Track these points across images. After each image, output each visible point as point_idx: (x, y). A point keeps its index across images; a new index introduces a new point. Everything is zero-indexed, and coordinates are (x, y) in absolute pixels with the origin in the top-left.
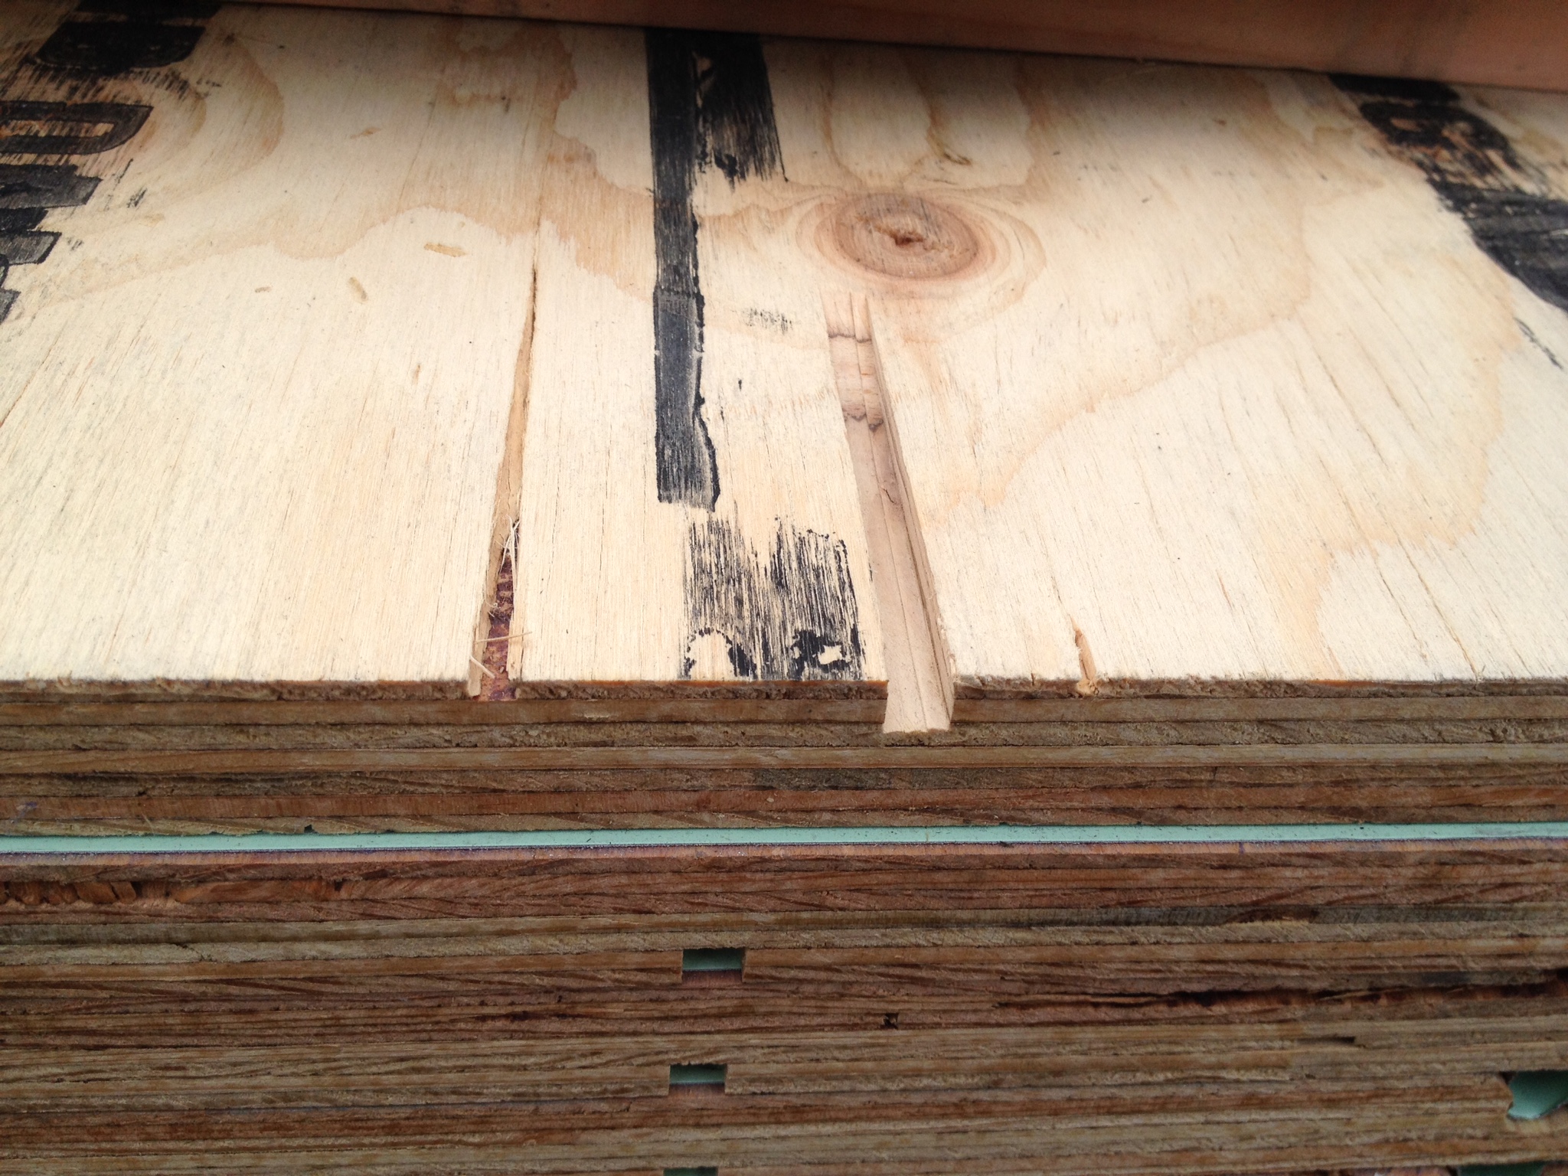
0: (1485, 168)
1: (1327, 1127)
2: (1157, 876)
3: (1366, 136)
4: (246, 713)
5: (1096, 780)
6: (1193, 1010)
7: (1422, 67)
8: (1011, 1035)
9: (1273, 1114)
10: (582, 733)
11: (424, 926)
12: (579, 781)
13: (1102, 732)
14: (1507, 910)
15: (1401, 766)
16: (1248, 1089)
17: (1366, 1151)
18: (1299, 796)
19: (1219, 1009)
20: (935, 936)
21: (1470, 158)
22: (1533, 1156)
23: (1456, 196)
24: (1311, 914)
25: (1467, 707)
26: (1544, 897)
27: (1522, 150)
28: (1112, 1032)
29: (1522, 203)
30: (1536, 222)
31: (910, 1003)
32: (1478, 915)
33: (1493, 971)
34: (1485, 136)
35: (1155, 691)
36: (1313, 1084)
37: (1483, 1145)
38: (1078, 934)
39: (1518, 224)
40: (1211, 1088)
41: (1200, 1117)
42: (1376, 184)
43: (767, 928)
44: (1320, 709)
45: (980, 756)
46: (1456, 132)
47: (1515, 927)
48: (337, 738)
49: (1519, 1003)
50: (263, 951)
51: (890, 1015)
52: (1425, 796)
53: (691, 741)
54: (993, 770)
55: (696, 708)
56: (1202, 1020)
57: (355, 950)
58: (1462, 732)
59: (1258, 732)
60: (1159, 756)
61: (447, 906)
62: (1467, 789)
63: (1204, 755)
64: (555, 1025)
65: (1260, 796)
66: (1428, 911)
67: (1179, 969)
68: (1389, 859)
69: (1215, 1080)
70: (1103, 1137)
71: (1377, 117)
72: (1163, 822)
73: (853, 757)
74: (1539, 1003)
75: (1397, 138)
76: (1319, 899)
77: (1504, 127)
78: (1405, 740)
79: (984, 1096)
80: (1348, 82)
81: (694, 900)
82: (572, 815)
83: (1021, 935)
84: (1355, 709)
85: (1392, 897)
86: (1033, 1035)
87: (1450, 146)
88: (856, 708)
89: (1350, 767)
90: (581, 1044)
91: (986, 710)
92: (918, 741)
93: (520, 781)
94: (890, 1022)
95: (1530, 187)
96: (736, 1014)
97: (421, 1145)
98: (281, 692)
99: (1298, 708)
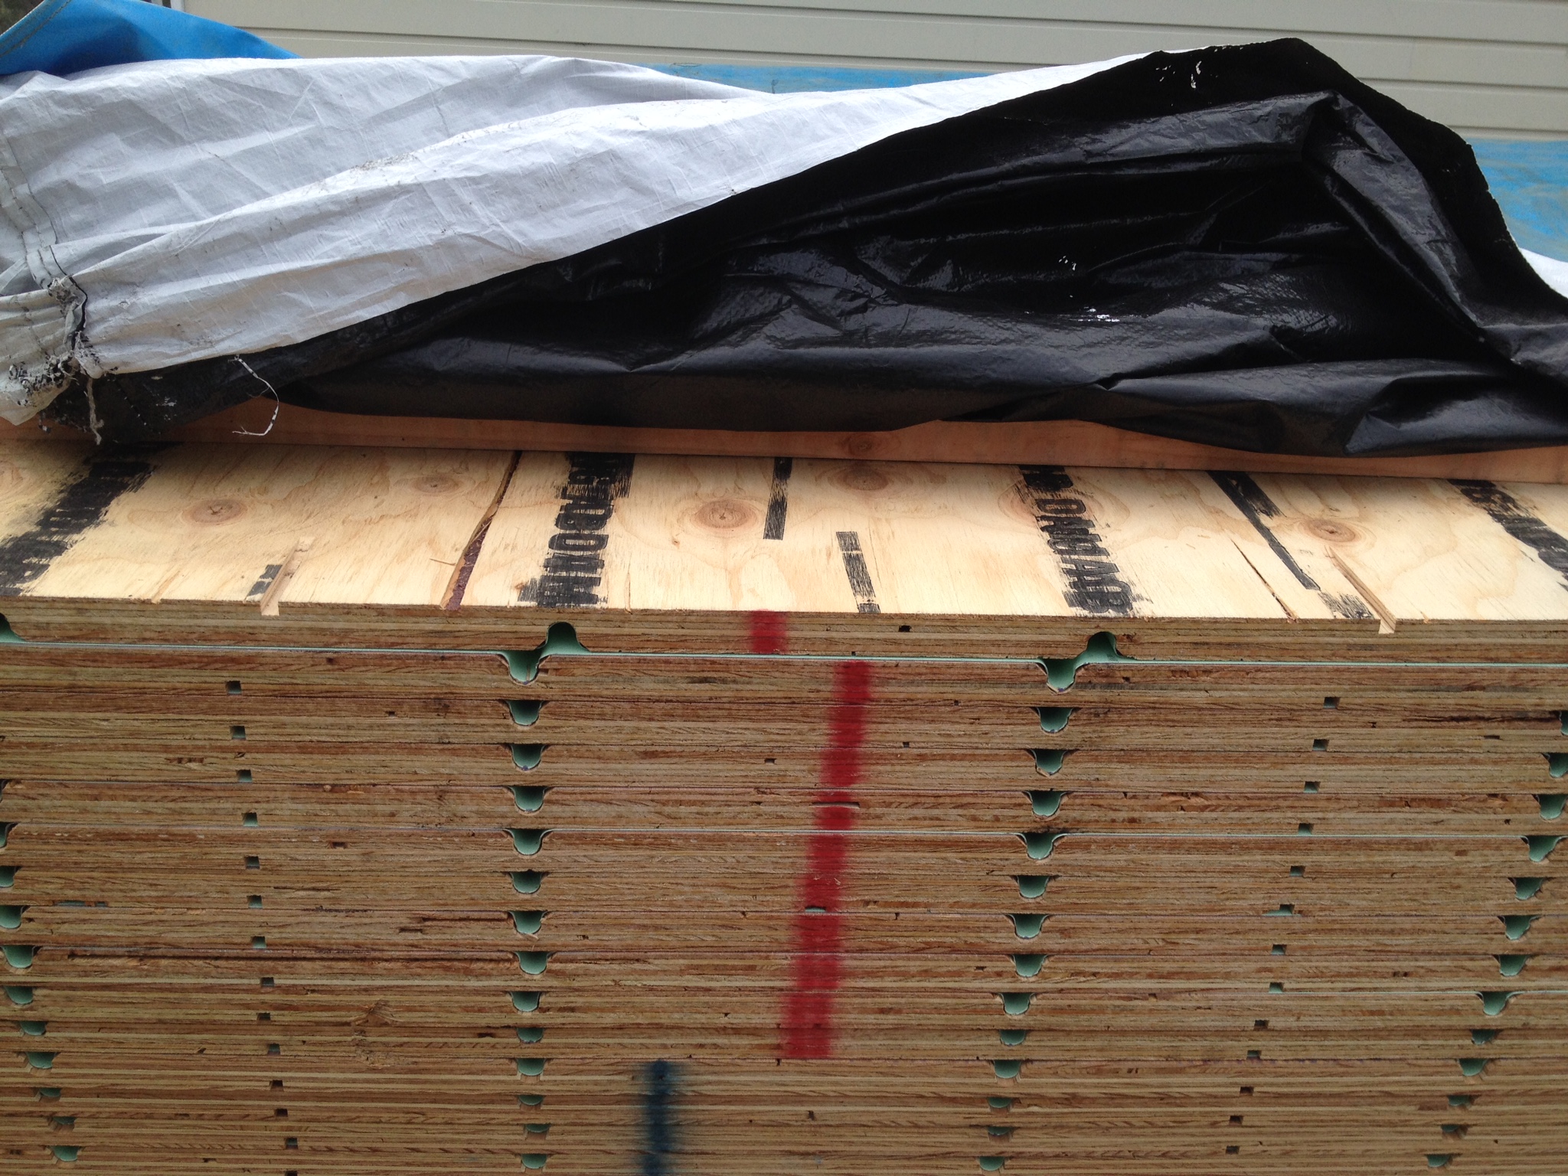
0: (1508, 509)
1: (1496, 774)
2: (1444, 675)
3: (1465, 500)
4: (1239, 626)
5: (1427, 648)
6: (1454, 723)
7: (1481, 475)
8: (1405, 731)
9: (1479, 767)
10: (1310, 633)
11: (1264, 687)
12: (1306, 647)
13: (1429, 634)
14: (1534, 689)
15: (1502, 645)
16: (1471, 755)
17: (1509, 785)
18: (1476, 654)
19: (1461, 724)
20: (1389, 694)
21: (1502, 506)
22: (1560, 791)
23: (1498, 518)
24: (1483, 688)
25: (1514, 628)
26: (1543, 685)
27: (1519, 503)
28: (1432, 731)
29: (1521, 519)
30: (1526, 525)
31: (1380, 719)
32: (1526, 690)
33: (1535, 711)
34: (1506, 499)
35: (1442, 622)
36: (1490, 755)
37: (1544, 785)
38: (1424, 694)
39: (1520, 525)
40: (1460, 755)
41: (1458, 767)
42: (1471, 515)
43: (1347, 691)
44: (1480, 628)
45: (1401, 641)
46: (1496, 498)
47: (1538, 695)
48: (1256, 633)
49: (1544, 725)
50: (1224, 694)
51: (1374, 723)
52: (1508, 654)
53: (1334, 636)
54: (1404, 645)
55: (1337, 626)
56: (1456, 727)
57: (1246, 694)
58: (1515, 635)
59: (1465, 634)
60: (1443, 641)
61: (1272, 681)
62: (1518, 652)
63: (1454, 641)
64: (1287, 723)
65: (1468, 654)
66: (1515, 688)
67: (1451, 707)
68: (1501, 671)
69: (1462, 752)
70: (1431, 774)
71: (1467, 493)
72: (1444, 662)
73: (1371, 641)
74: (1549, 725)
75: (1476, 500)
76: (1485, 683)
77: (1512, 495)
78: (1501, 637)
79: (1397, 755)
80: (1456, 482)
81: (1331, 681)
82: (1303, 657)
83: (1410, 694)
84: (1489, 628)
85: (1504, 683)
86: (1412, 731)
87: (1495, 502)
88: (1372, 627)
89: (1489, 645)
90: (1293, 730)
91: (1403, 627)
92: (1386, 636)
93: (1293, 647)
94: (1374, 725)
95: (1522, 515)
96: (1334, 721)
97: (1242, 768)
98: (1248, 621)
99: (1474, 628)
